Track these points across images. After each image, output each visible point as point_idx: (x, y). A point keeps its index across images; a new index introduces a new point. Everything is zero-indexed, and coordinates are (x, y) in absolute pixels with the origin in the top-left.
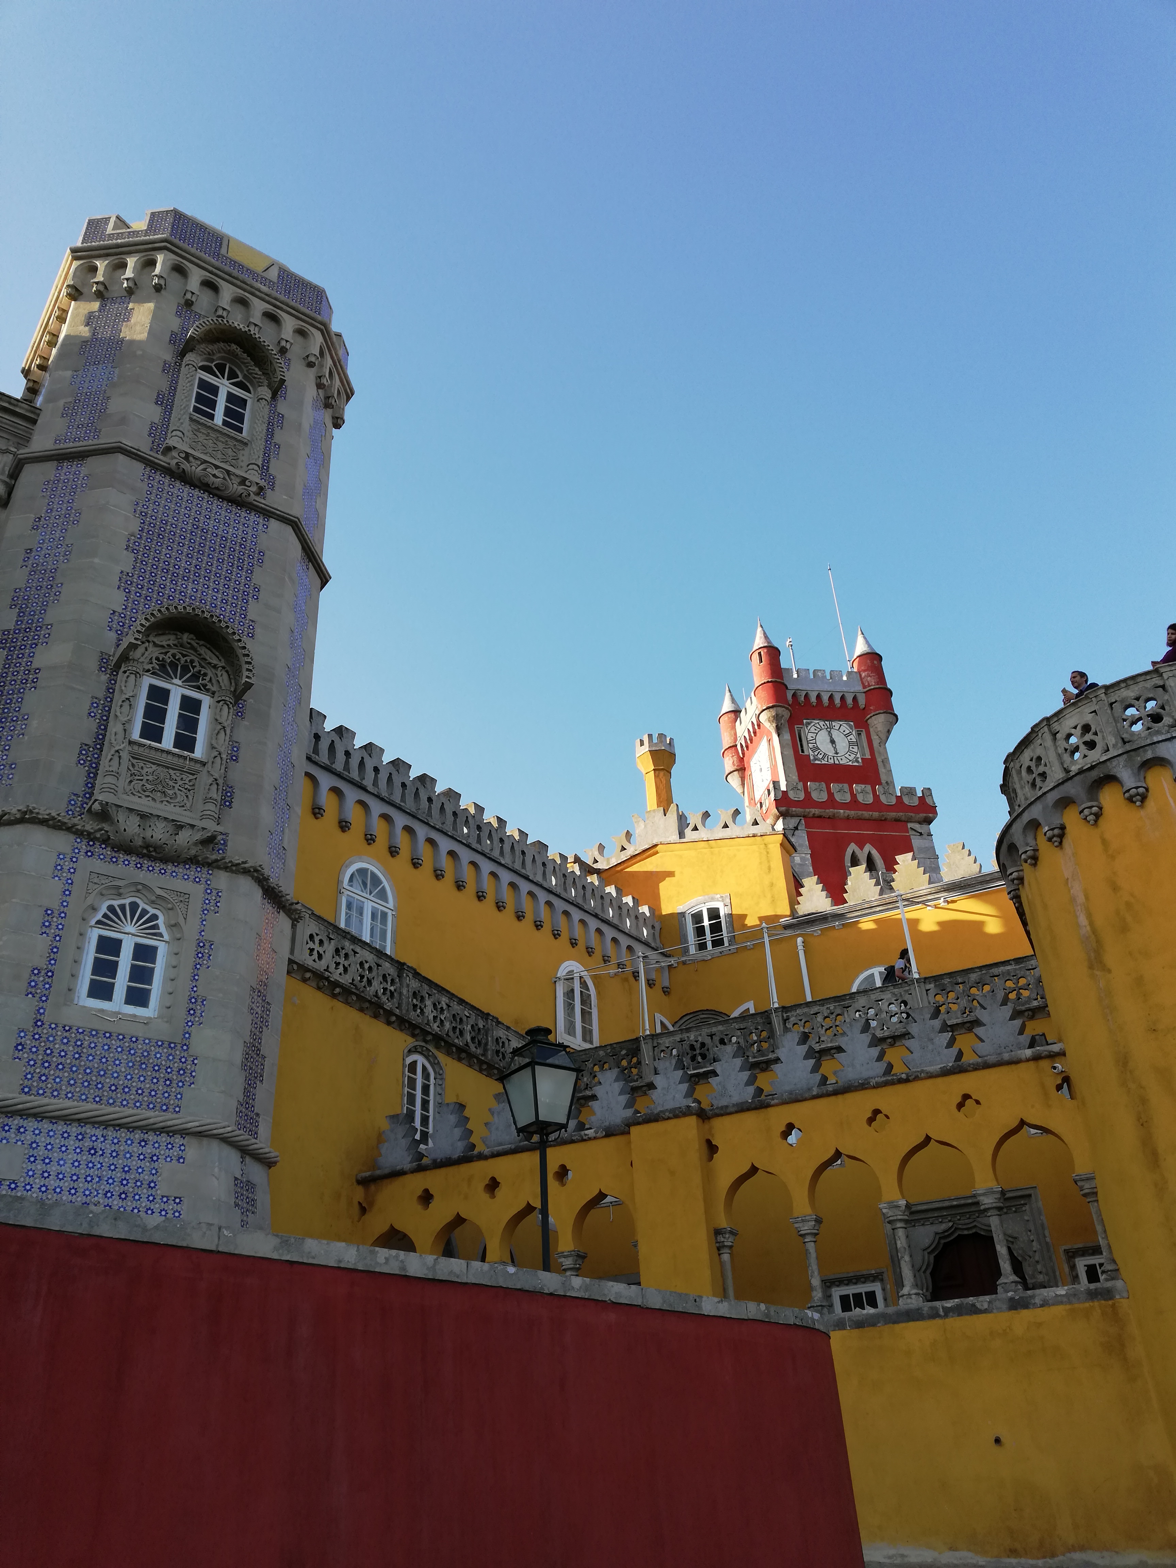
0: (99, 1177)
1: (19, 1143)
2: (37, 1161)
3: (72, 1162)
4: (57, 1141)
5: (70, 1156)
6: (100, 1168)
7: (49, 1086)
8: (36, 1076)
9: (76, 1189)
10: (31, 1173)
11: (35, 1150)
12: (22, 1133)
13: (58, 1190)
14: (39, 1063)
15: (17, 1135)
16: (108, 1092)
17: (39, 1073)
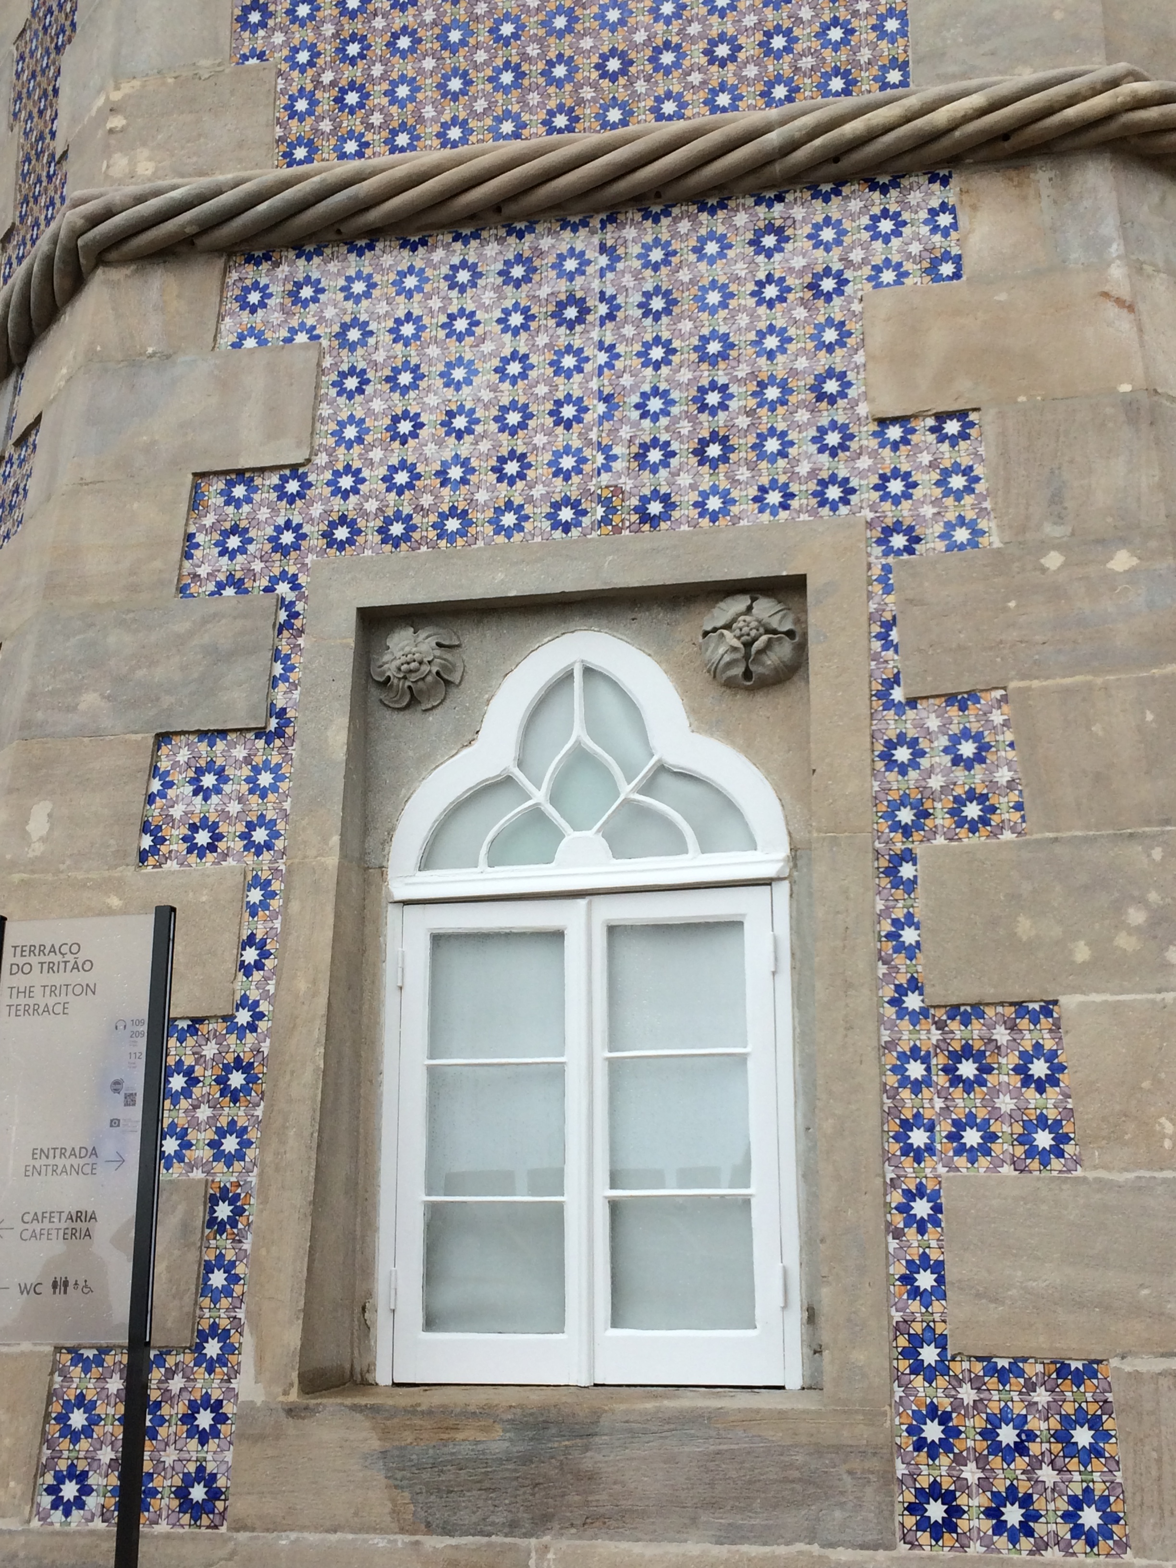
0: (607, 399)
1: (302, 338)
2: (369, 389)
3: (496, 362)
4: (435, 303)
5: (487, 347)
6: (610, 365)
7: (376, 119)
8: (325, 98)
9: (523, 456)
10: (350, 432)
11: (360, 351)
12: (305, 303)
13: (455, 473)
14: (328, 49)
15: (289, 314)
16: (595, 86)
17: (333, 84)
